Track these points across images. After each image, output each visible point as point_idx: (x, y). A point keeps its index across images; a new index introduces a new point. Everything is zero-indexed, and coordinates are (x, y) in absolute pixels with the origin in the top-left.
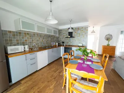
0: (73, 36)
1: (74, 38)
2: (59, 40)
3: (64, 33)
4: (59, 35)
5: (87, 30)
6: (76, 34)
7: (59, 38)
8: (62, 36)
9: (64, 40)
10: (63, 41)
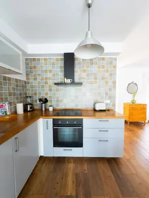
0: (77, 80)
1: (78, 88)
2: (29, 93)
3: (46, 71)
4: (27, 75)
5: (115, 67)
6: (84, 75)
7: (28, 86)
8: (39, 78)
9: (47, 94)
10: (43, 96)
